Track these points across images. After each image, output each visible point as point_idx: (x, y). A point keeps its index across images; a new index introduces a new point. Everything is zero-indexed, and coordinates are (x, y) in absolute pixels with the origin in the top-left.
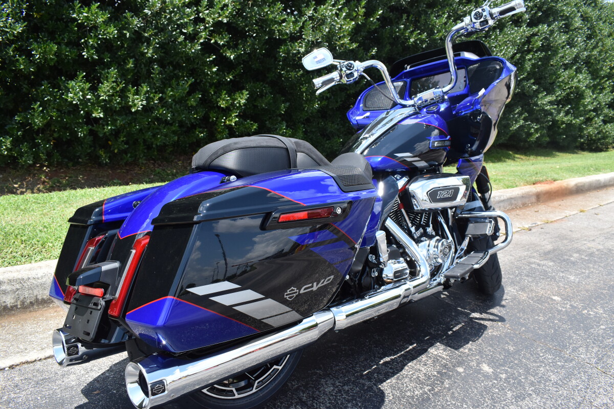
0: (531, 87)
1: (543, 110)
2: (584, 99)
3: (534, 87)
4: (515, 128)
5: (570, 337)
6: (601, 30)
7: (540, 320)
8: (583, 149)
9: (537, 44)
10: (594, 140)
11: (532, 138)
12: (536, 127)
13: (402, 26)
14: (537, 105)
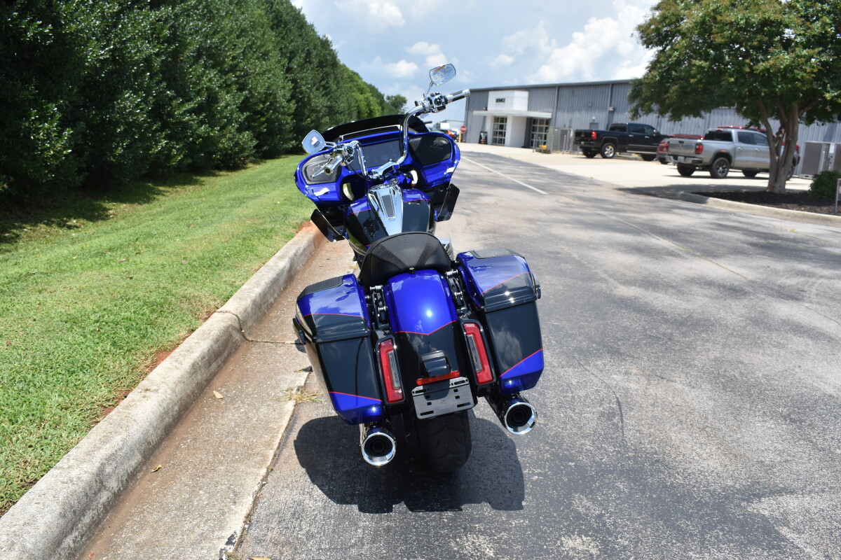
0: (165, 93)
1: (181, 122)
2: (217, 103)
3: (168, 92)
4: (156, 151)
6: (218, 10)
8: (220, 169)
9: (164, 34)
10: (230, 155)
11: (173, 162)
12: (178, 147)
13: (16, 14)
14: (173, 116)
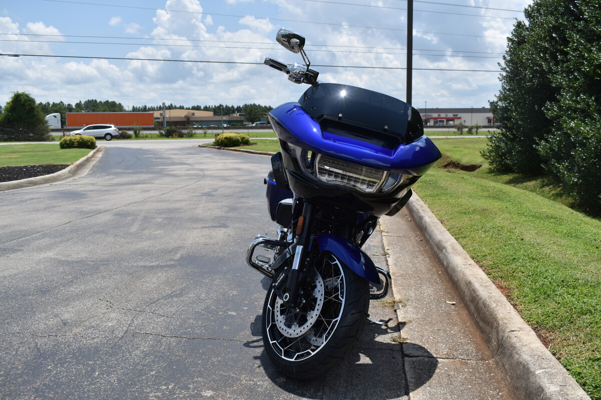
5: (184, 351)
7: (216, 357)
